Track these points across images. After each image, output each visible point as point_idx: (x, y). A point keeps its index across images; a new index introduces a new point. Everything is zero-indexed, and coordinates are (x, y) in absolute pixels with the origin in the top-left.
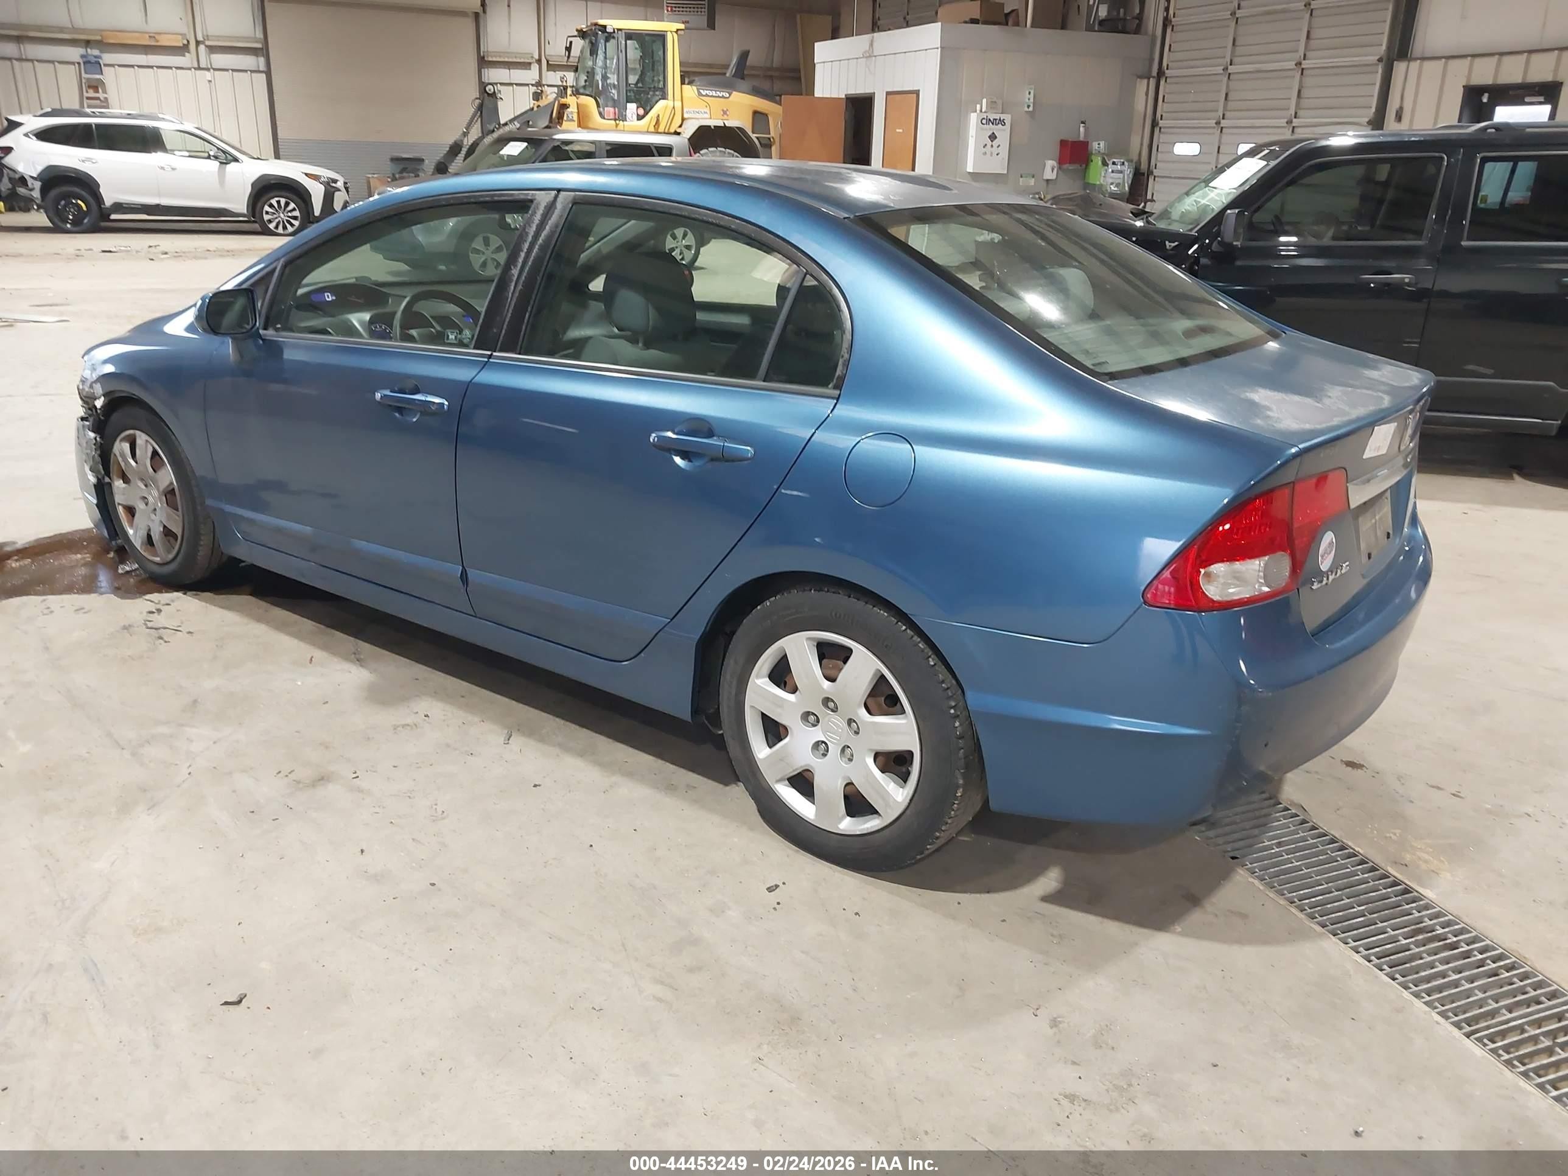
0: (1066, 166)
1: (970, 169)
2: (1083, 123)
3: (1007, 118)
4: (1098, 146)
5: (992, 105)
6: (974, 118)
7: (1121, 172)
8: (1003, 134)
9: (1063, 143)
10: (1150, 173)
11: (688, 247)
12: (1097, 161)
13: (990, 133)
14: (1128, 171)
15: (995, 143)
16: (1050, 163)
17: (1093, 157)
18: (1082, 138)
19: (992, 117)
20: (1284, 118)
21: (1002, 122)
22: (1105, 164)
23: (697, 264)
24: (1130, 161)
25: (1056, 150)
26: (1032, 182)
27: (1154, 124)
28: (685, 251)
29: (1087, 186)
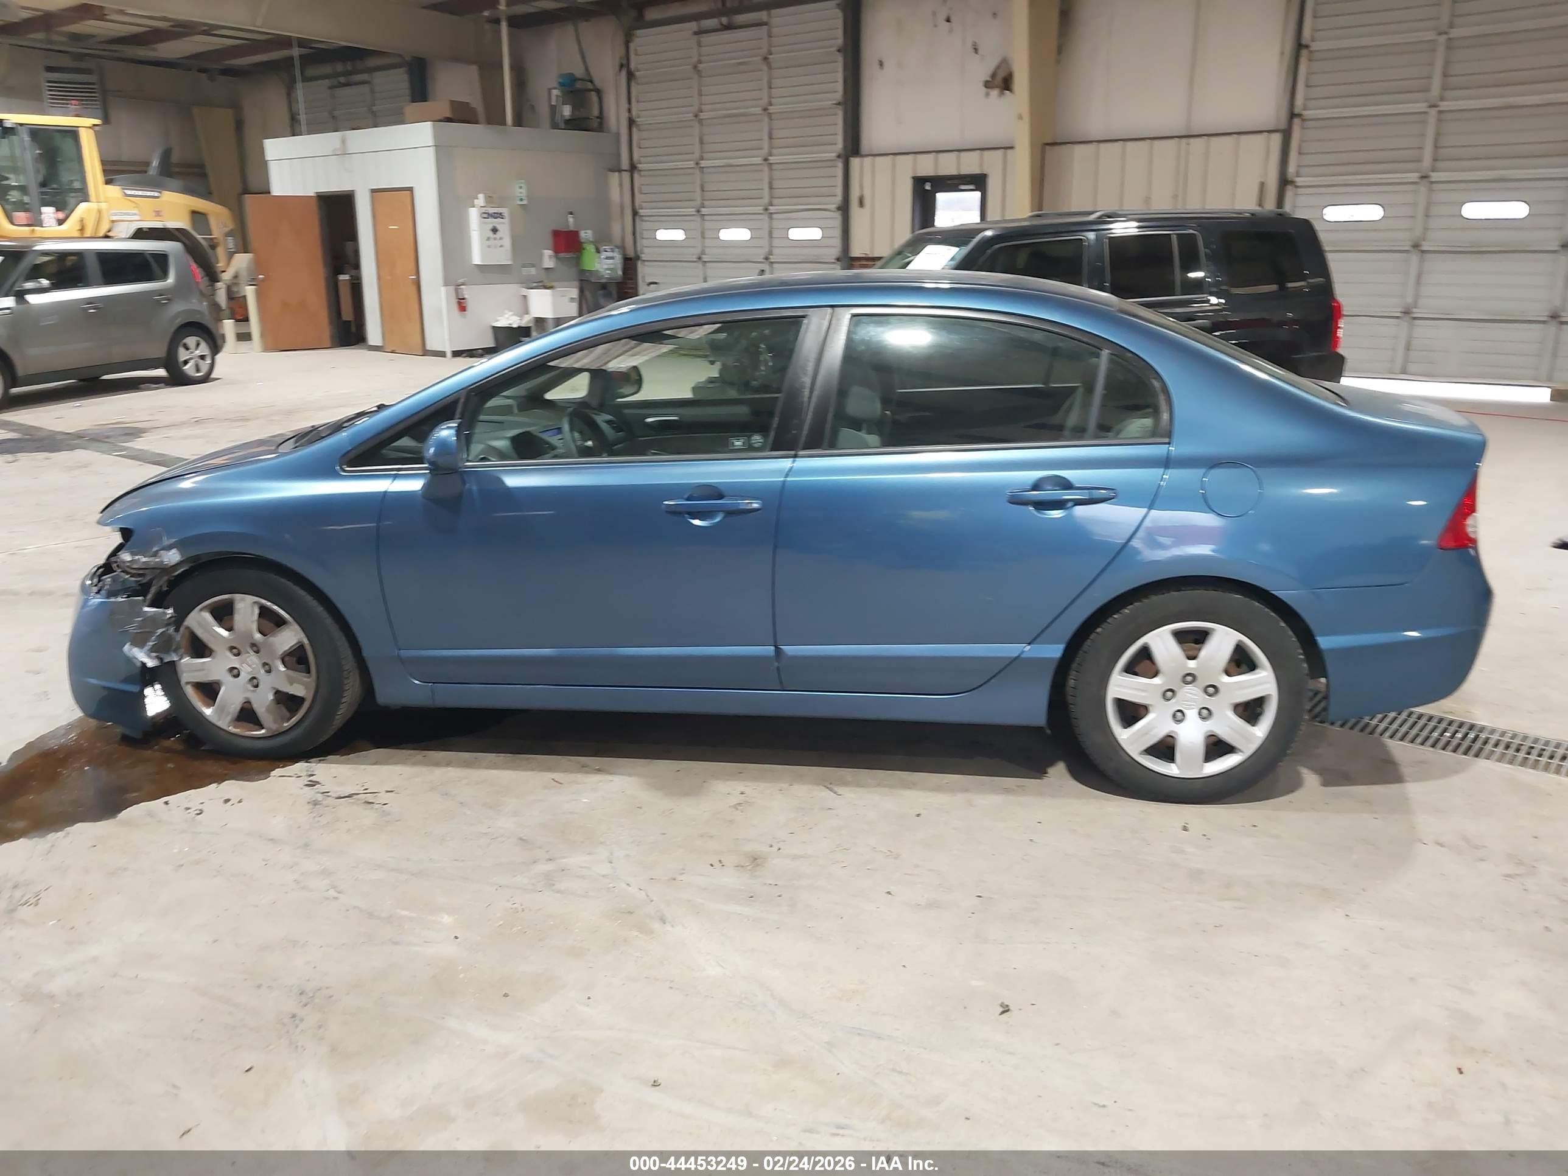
0: (562, 255)
1: (477, 260)
2: (571, 213)
3: (504, 211)
4: (586, 235)
5: (489, 200)
6: (474, 214)
7: (612, 258)
8: (504, 226)
9: (556, 234)
10: (638, 258)
11: (202, 357)
12: (590, 249)
13: (491, 226)
14: (618, 257)
15: (498, 235)
16: (548, 253)
17: (585, 245)
18: (572, 228)
19: (492, 211)
20: (760, 206)
21: (500, 216)
22: (598, 251)
23: (213, 376)
24: (617, 247)
25: (549, 240)
26: (533, 271)
27: (635, 213)
28: (201, 362)
29: (583, 272)
